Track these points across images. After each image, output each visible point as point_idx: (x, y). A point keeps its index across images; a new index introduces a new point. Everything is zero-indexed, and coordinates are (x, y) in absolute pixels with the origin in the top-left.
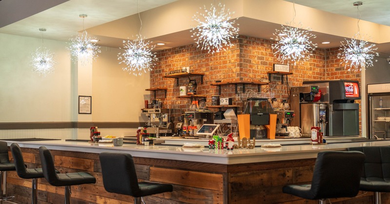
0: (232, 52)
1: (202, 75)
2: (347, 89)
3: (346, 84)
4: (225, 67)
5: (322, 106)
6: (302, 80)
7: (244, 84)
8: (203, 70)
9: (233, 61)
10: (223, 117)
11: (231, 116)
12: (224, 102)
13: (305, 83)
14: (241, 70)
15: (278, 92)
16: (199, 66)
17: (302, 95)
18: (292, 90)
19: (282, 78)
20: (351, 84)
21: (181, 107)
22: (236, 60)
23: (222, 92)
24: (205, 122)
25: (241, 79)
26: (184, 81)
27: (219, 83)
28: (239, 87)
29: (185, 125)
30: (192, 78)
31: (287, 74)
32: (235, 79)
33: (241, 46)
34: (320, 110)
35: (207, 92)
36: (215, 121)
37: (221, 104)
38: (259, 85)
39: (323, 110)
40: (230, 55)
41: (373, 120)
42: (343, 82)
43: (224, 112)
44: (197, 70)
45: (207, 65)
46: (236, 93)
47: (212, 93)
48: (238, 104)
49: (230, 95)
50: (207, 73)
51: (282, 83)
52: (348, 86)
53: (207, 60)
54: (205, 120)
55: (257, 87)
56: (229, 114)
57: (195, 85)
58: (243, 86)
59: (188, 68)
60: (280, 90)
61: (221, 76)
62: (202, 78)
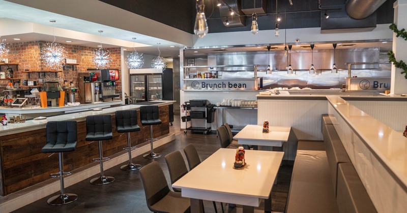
0: (36, 51)
1: (17, 65)
2: (111, 74)
3: (110, 71)
4: (32, 61)
5: (97, 84)
6: (87, 67)
7: (44, 72)
8: (18, 61)
9: (36, 57)
10: (31, 94)
11: (36, 93)
12: (31, 84)
13: (88, 70)
14: (42, 63)
15: (70, 76)
16: (15, 59)
17: (85, 78)
18: (79, 74)
19: (73, 67)
20: (114, 71)
21: (4, 85)
22: (38, 56)
23: (30, 77)
24: (19, 97)
25: (42, 69)
26: (5, 68)
27: (27, 71)
28: (41, 74)
29: (5, 99)
30: (10, 67)
31: (76, 65)
32: (38, 69)
33: (41, 48)
34: (95, 86)
35: (21, 76)
36: (26, 96)
37: (28, 85)
38: (56, 73)
39: (97, 86)
40: (35, 53)
41: (133, 89)
42: (108, 70)
43: (31, 90)
44: (13, 61)
45: (20, 58)
46: (39, 78)
47: (24, 77)
48: (41, 85)
49: (36, 79)
50: (20, 64)
51: (73, 70)
52: (111, 72)
53: (20, 55)
54: (18, 95)
55: (54, 74)
56: (35, 91)
57: (12, 72)
58: (44, 74)
59: (7, 60)
60: (72, 74)
61: (28, 66)
62: (17, 67)
